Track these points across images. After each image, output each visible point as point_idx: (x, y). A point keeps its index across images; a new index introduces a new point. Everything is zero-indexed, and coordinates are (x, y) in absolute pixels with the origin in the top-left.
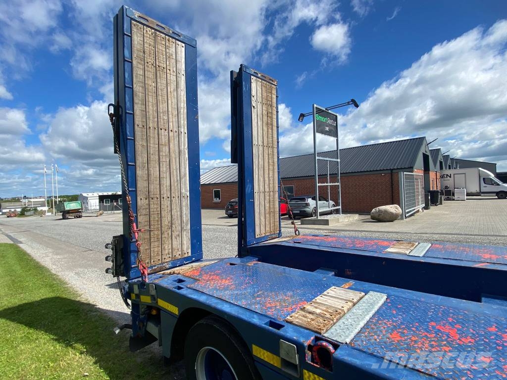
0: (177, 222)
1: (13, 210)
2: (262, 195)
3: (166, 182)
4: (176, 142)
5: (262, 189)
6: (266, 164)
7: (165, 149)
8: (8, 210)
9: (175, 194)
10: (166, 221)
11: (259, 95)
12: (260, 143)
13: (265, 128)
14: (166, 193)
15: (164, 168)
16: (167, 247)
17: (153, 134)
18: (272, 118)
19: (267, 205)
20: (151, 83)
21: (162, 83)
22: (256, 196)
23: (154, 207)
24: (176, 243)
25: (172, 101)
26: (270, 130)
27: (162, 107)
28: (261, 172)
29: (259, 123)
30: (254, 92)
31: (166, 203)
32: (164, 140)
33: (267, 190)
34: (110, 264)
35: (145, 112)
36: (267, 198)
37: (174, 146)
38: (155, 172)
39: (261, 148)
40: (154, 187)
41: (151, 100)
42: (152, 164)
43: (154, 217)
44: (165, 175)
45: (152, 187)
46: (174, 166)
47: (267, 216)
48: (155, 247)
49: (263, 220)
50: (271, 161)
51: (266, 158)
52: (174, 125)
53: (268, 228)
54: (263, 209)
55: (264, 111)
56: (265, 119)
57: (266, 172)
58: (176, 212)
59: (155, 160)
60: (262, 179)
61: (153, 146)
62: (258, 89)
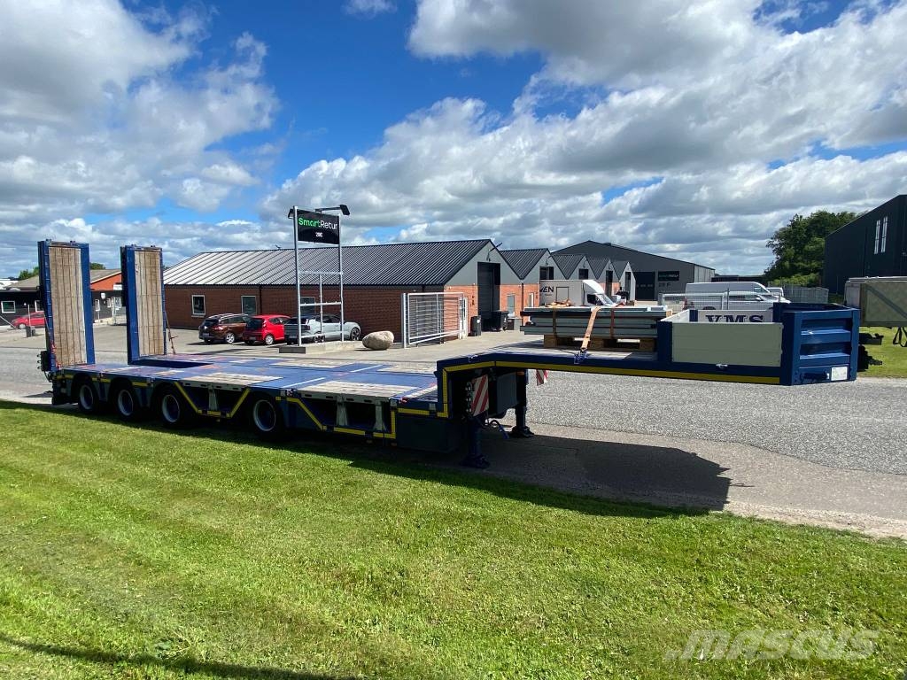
0: (78, 345)
2: (146, 330)
3: (70, 325)
4: (76, 303)
5: (145, 324)
6: (150, 308)
7: (69, 308)
9: (75, 330)
10: (71, 344)
11: (142, 262)
12: (144, 294)
13: (149, 284)
14: (70, 329)
15: (69, 318)
16: (72, 357)
17: (62, 301)
18: (155, 276)
19: (151, 335)
20: (60, 275)
21: (66, 274)
22: (140, 330)
23: (63, 337)
24: (77, 356)
25: (73, 283)
26: (154, 284)
27: (67, 286)
28: (145, 313)
29: (143, 280)
30: (137, 262)
31: (70, 335)
32: (68, 302)
33: (151, 324)
34: (40, 365)
35: (57, 292)
36: (152, 330)
37: (74, 305)
38: (63, 319)
39: (144, 297)
40: (63, 327)
41: (60, 284)
42: (61, 316)
43: (64, 343)
44: (69, 320)
45: (62, 327)
46: (75, 315)
47: (152, 343)
48: (64, 357)
49: (147, 344)
50: (155, 306)
51: (150, 302)
52: (74, 294)
53: (152, 351)
54: (146, 338)
55: (148, 273)
56: (149, 277)
57: (150, 314)
58: (77, 340)
59: (62, 313)
60: (145, 318)
61: (62, 307)
62: (142, 259)
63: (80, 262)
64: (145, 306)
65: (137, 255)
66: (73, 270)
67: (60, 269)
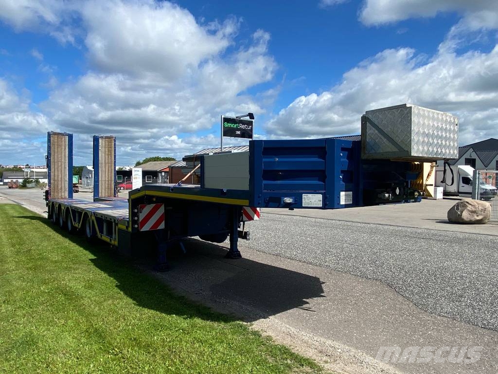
0: (63, 188)
1: (14, 180)
2: (103, 182)
3: (60, 177)
4: (64, 165)
5: (103, 179)
6: (107, 170)
7: (60, 168)
8: (9, 180)
9: (63, 180)
10: (59, 187)
11: (104, 144)
12: (103, 162)
13: (107, 157)
14: (60, 179)
15: (59, 172)
16: (60, 195)
17: (56, 164)
18: (111, 152)
19: (107, 186)
20: (56, 150)
21: (59, 149)
22: (100, 182)
23: (56, 183)
24: (63, 194)
25: (63, 154)
26: (110, 157)
27: (60, 156)
28: (103, 173)
29: (103, 154)
30: (100, 144)
31: (60, 182)
32: (59, 165)
33: (107, 179)
34: (45, 197)
35: (54, 158)
36: (107, 183)
37: (63, 166)
38: (56, 174)
39: (104, 164)
40: (56, 178)
41: (56, 155)
42: (55, 172)
43: (56, 186)
44: (60, 175)
46: (63, 172)
47: (107, 190)
48: (56, 194)
49: (103, 191)
50: (110, 169)
51: (107, 168)
52: (63, 160)
53: (107, 194)
54: (104, 187)
55: (107, 150)
56: (107, 153)
57: (107, 173)
58: (63, 185)
59: (56, 170)
60: (103, 176)
61: (56, 167)
62: (103, 142)
63: (67, 143)
64: (104, 169)
65: (100, 141)
66: (64, 147)
67: (56, 146)
